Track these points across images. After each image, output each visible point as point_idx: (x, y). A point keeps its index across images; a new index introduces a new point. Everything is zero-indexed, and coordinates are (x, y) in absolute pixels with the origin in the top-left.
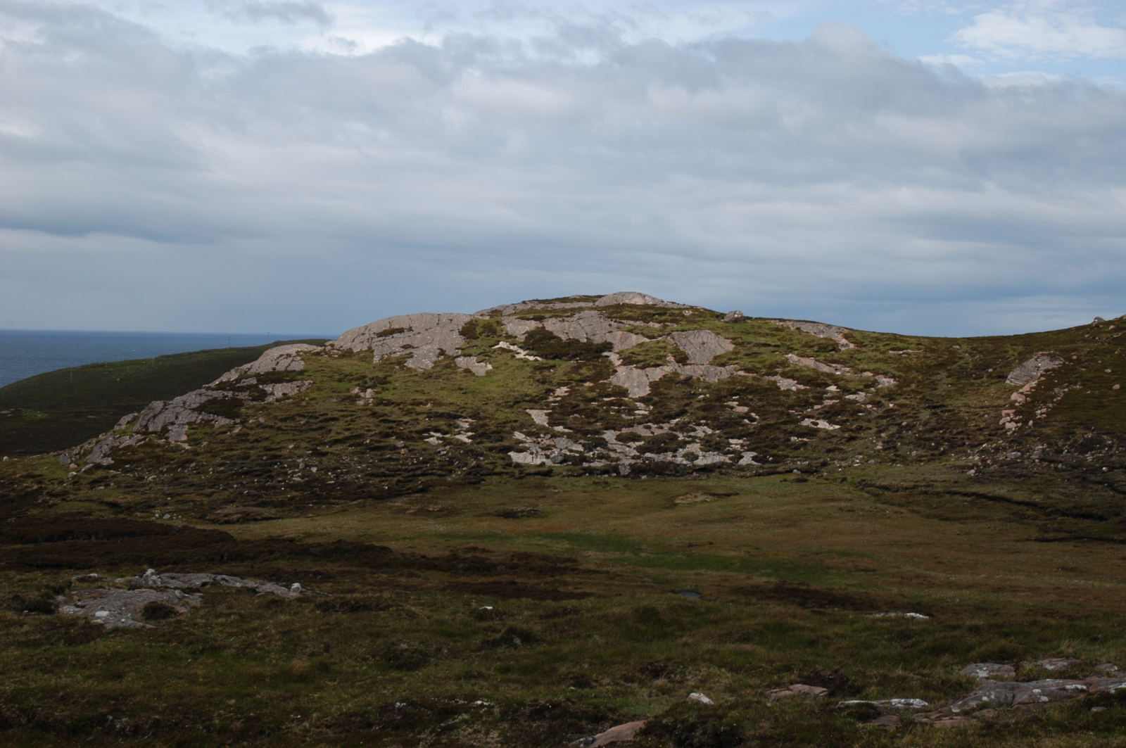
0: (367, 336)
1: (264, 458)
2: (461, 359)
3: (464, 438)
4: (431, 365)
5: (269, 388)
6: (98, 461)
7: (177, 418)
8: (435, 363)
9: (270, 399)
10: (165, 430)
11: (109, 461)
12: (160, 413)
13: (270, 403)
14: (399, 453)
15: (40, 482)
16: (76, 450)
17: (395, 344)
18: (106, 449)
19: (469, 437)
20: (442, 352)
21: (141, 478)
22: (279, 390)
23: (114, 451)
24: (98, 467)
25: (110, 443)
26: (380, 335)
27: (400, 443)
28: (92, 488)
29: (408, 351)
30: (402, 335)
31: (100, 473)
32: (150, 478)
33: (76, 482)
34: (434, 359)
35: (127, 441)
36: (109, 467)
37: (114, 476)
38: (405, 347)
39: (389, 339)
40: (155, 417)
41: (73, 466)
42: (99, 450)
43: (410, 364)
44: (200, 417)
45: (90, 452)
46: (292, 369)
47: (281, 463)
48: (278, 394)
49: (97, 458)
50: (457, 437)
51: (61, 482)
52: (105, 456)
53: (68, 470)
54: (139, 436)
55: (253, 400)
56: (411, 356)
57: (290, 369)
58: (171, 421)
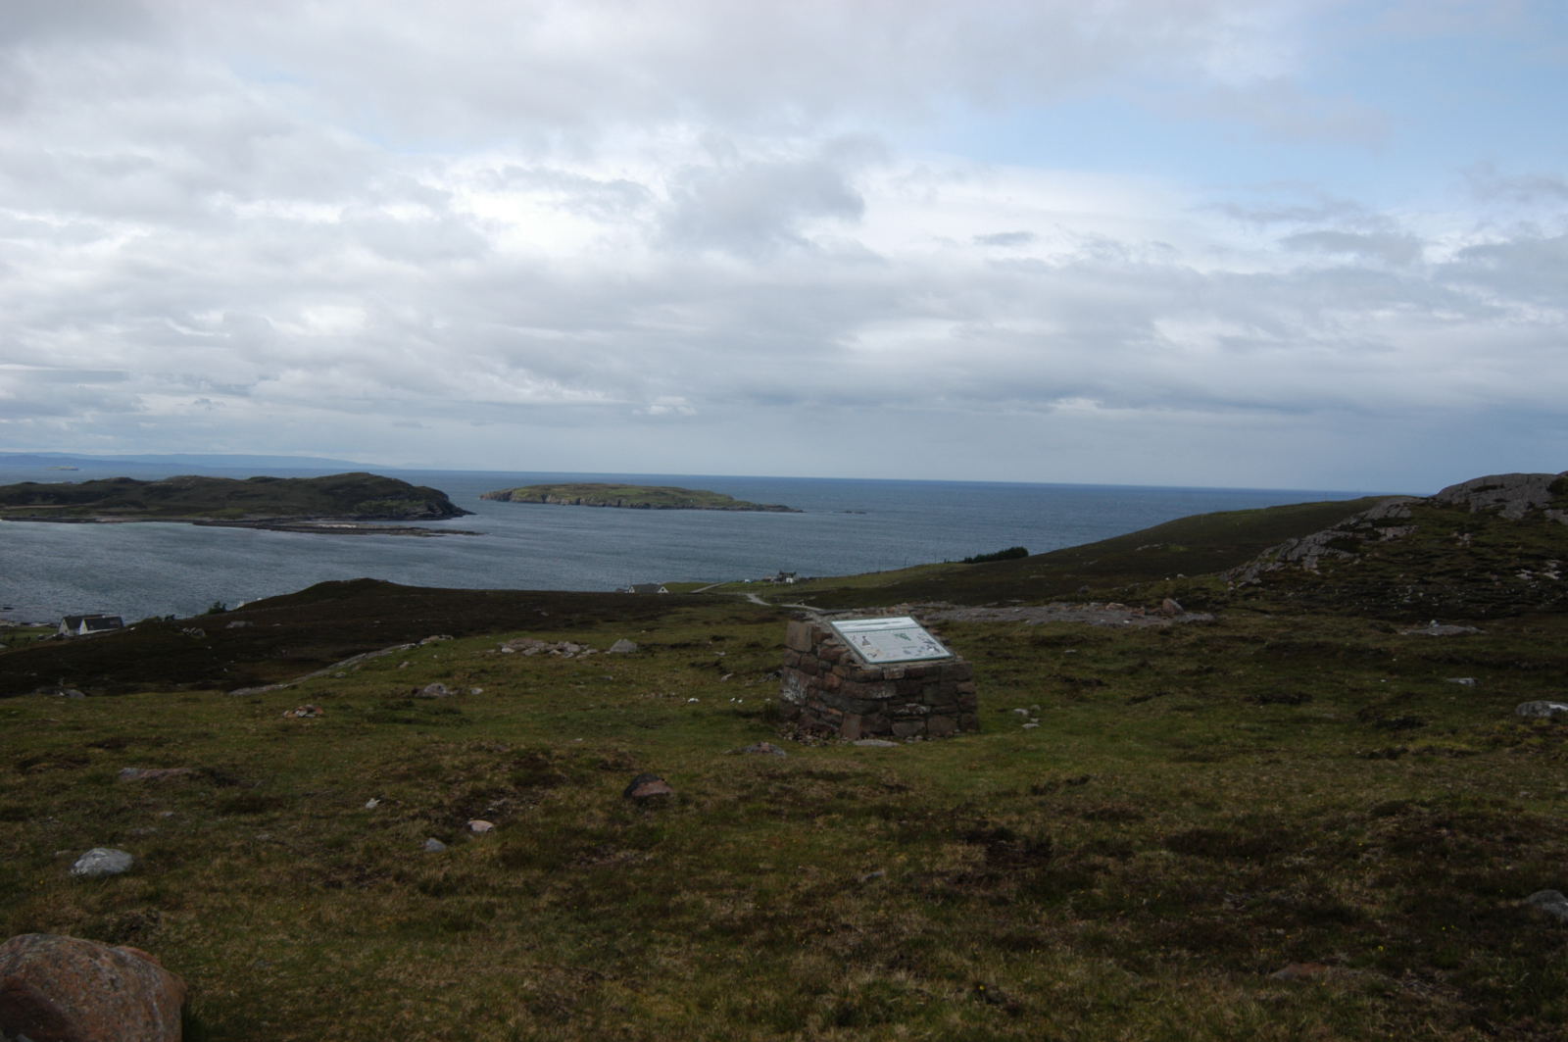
0: (1464, 491)
1: (1379, 584)
2: (1549, 511)
3: (1551, 575)
4: (1521, 516)
5: (1382, 531)
6: (1250, 580)
7: (1309, 551)
8: (1525, 513)
9: (1384, 539)
10: (1299, 561)
11: (1257, 581)
12: (1296, 547)
13: (1383, 542)
14: (1494, 585)
15: (1207, 594)
16: (1232, 572)
17: (1490, 498)
18: (1255, 571)
19: (1556, 575)
20: (1531, 505)
21: (1283, 594)
22: (1390, 532)
23: (1261, 574)
24: (1249, 584)
25: (1258, 567)
26: (1475, 491)
27: (1495, 577)
28: (1246, 600)
29: (1500, 504)
30: (1495, 491)
31: (1250, 590)
32: (1290, 594)
33: (1233, 594)
34: (1524, 511)
35: (1271, 567)
36: (1258, 585)
37: (1262, 592)
38: (1498, 501)
39: (1483, 495)
40: (1292, 550)
41: (1230, 583)
42: (1250, 573)
43: (1502, 514)
44: (1327, 551)
45: (1243, 573)
46: (1401, 516)
47: (1393, 588)
48: (1390, 535)
49: (1248, 578)
50: (1546, 574)
51: (1223, 594)
52: (1255, 577)
53: (1227, 586)
54: (1280, 564)
55: (1369, 540)
56: (1503, 508)
57: (1399, 515)
58: (1304, 553)
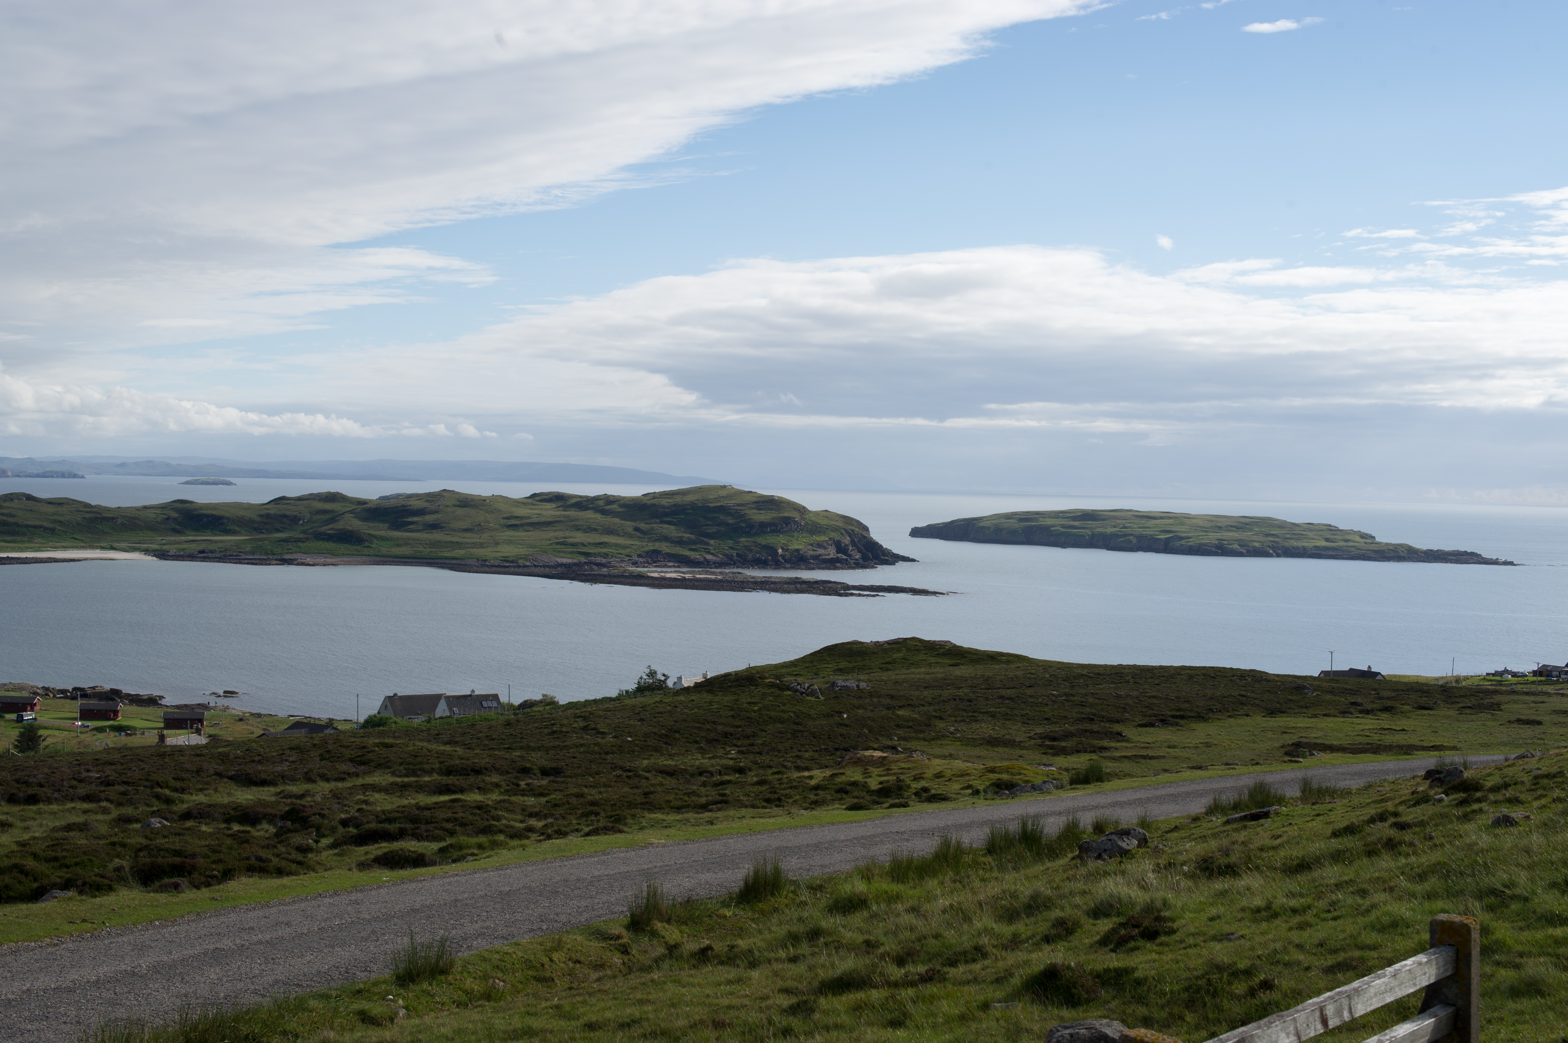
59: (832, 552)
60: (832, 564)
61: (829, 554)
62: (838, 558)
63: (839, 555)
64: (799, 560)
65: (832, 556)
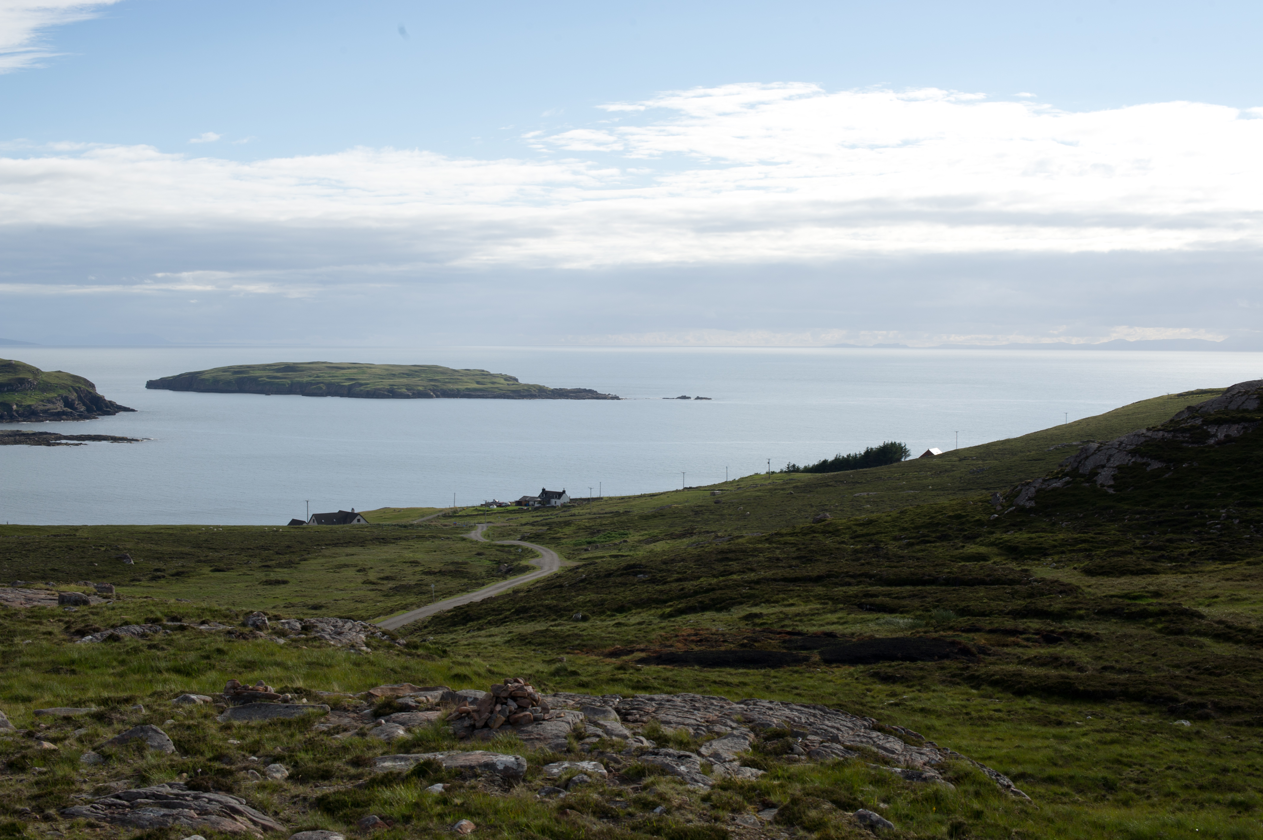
1: (1187, 507)
6: (1022, 504)
7: (1108, 460)
9: (1212, 441)
10: (1094, 473)
11: (1033, 504)
12: (1093, 454)
13: (1210, 446)
22: (1223, 432)
23: (1039, 494)
24: (1020, 509)
25: (1037, 485)
36: (1029, 510)
40: (1087, 457)
42: (1025, 493)
44: (1133, 460)
45: (1019, 494)
46: (1245, 408)
47: (1202, 513)
48: (1221, 436)
49: (1022, 500)
52: (1030, 499)
55: (1193, 443)
57: (1244, 407)
58: (1102, 463)
59: (60, 406)
60: (58, 416)
61: (57, 409)
62: (64, 411)
63: (65, 409)
64: (31, 415)
65: (59, 410)
